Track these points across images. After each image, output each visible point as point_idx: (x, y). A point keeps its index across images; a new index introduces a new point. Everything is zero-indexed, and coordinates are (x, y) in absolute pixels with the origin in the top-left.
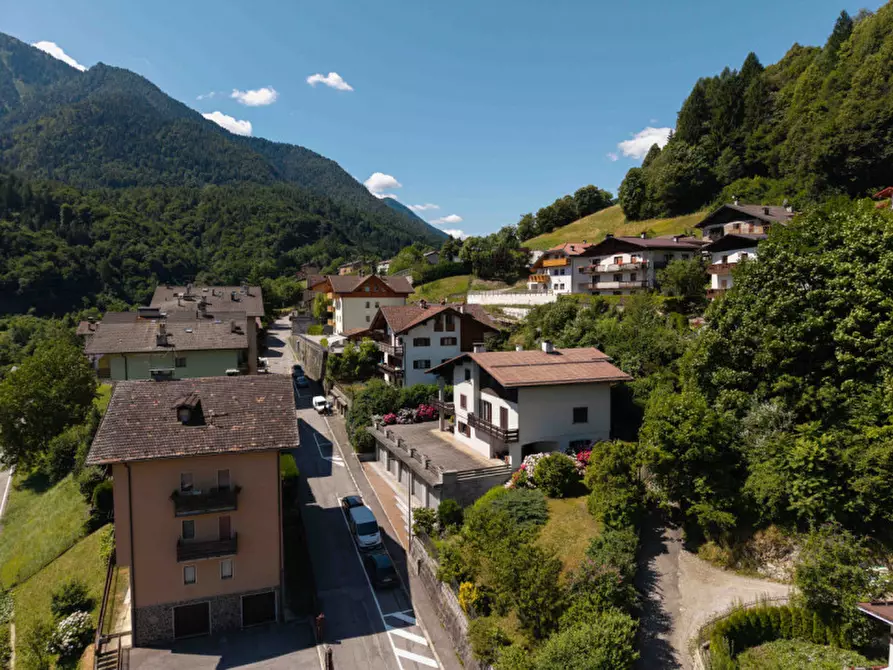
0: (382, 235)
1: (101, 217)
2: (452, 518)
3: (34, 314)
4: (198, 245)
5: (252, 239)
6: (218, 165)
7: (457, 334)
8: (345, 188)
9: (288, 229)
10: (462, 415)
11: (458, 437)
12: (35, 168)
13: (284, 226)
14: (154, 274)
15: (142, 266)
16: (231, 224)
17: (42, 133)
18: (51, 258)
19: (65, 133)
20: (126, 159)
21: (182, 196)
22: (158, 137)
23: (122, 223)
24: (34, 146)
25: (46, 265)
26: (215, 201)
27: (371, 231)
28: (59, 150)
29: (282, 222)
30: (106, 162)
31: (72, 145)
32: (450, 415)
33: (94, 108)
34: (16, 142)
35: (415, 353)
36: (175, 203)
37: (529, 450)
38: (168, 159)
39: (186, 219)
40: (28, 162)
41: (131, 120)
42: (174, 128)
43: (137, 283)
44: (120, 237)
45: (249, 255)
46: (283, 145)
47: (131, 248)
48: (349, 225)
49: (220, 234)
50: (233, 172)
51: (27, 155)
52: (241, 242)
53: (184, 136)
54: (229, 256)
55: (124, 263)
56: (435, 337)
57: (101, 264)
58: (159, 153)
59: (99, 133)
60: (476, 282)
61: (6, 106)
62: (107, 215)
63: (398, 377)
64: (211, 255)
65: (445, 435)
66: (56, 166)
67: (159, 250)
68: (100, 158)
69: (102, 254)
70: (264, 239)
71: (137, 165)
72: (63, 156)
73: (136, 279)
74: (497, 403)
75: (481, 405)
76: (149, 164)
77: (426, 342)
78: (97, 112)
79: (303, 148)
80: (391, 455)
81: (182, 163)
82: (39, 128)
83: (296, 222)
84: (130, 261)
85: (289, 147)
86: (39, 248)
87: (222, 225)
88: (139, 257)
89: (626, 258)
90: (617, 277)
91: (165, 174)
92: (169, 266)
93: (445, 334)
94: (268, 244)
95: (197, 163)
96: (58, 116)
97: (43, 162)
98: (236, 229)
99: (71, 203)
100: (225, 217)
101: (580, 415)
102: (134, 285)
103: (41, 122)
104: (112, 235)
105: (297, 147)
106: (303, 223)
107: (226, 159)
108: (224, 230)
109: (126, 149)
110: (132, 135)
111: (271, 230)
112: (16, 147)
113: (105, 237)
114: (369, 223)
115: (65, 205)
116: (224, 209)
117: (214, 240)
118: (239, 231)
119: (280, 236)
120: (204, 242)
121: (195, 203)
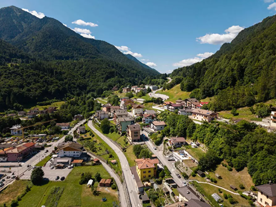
0: (129, 72)
1: (64, 73)
2: (151, 135)
3: (56, 99)
4: (85, 78)
5: (98, 77)
6: (83, 50)
7: (151, 118)
8: (117, 54)
9: (107, 74)
10: (152, 127)
11: (151, 129)
12: (34, 52)
13: (106, 73)
14: (78, 88)
15: (75, 86)
16: (92, 73)
17: (34, 41)
18: (57, 85)
19: (40, 41)
20: (58, 49)
21: (79, 64)
22: (66, 41)
23: (70, 75)
24: (33, 45)
25: (57, 87)
26: (87, 66)
27: (126, 71)
28: (40, 46)
29: (105, 72)
30: (53, 50)
31: (43, 45)
32: (151, 127)
33: (47, 33)
34: (27, 43)
35: (147, 120)
36: (78, 67)
37: (157, 130)
38: (69, 48)
39: (81, 71)
40: (32, 50)
41: (58, 36)
42: (70, 39)
43: (75, 90)
44: (70, 79)
45: (98, 81)
46: (99, 40)
47: (72, 81)
48: (120, 69)
49: (90, 75)
50: (87, 52)
51: (31, 48)
52: (96, 77)
53: (72, 41)
54: (93, 82)
55: (71, 85)
56: (149, 118)
57: (67, 85)
58: (66, 46)
59: (50, 41)
60: (154, 104)
61: (20, 30)
62: (65, 73)
63: (145, 122)
64: (88, 81)
65: (150, 129)
66: (39, 51)
67: (79, 81)
68: (51, 49)
69: (66, 83)
70: (101, 77)
71: (61, 51)
72: (41, 48)
73: (74, 89)
74: (155, 126)
75: (153, 127)
76: (64, 50)
77: (148, 119)
78: (48, 34)
79: (104, 42)
80: (145, 131)
81: (73, 50)
82: (33, 39)
83: (109, 72)
84: (73, 85)
85: (100, 41)
86: (54, 83)
87: (90, 73)
88: (74, 84)
89: (172, 107)
90: (171, 109)
91: (69, 53)
92: (81, 86)
93: (150, 118)
94: (102, 78)
95: (77, 49)
96: (38, 36)
97: (36, 50)
98: (94, 74)
99: (56, 69)
100: (91, 70)
101: (161, 128)
102: (74, 91)
103: (34, 37)
104: (68, 78)
105: (102, 41)
106: (111, 72)
107: (85, 48)
108: (91, 74)
109: (58, 45)
110: (59, 41)
111: (103, 74)
112: (28, 45)
113: (66, 79)
114: (126, 69)
115: (55, 70)
116: (90, 68)
117: (89, 77)
118: (95, 75)
119: (105, 76)
120: (86, 78)
121: (82, 66)
